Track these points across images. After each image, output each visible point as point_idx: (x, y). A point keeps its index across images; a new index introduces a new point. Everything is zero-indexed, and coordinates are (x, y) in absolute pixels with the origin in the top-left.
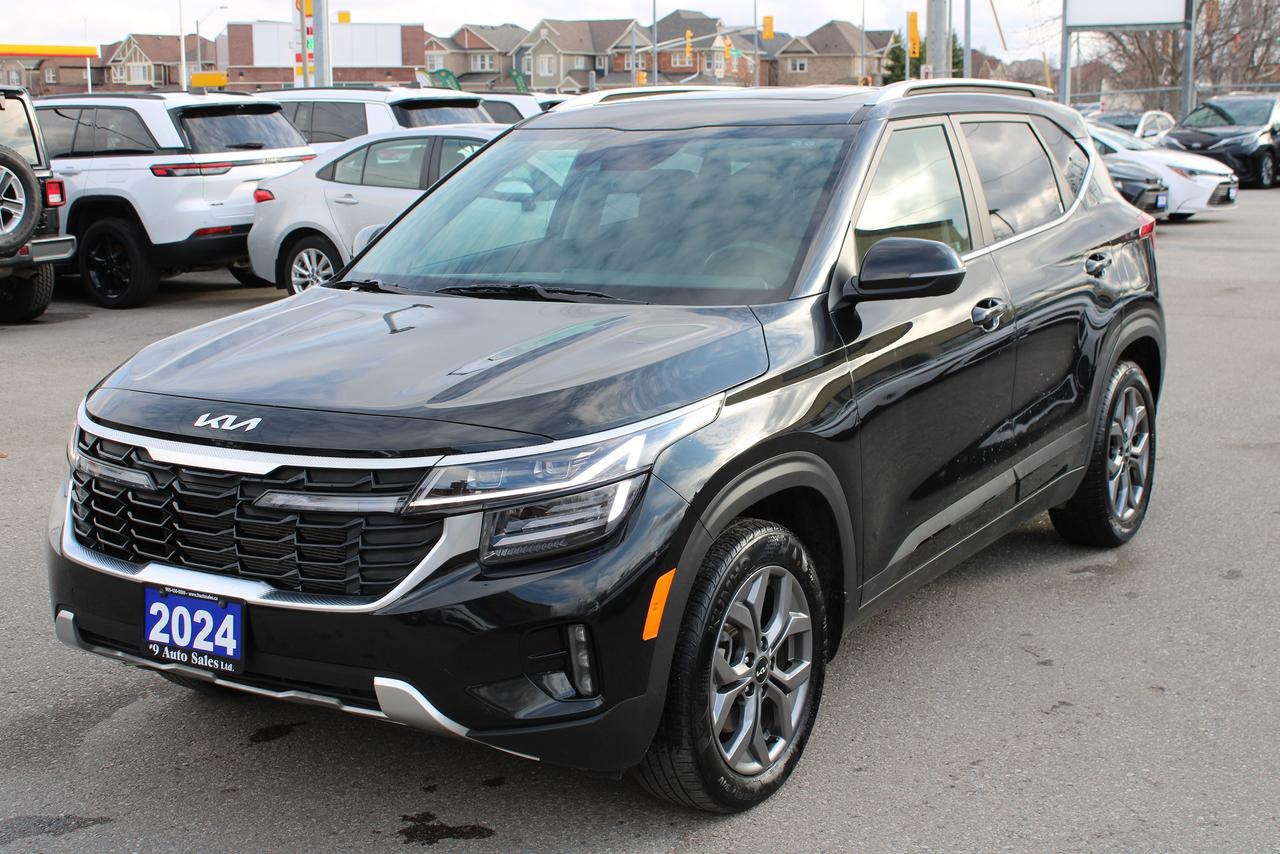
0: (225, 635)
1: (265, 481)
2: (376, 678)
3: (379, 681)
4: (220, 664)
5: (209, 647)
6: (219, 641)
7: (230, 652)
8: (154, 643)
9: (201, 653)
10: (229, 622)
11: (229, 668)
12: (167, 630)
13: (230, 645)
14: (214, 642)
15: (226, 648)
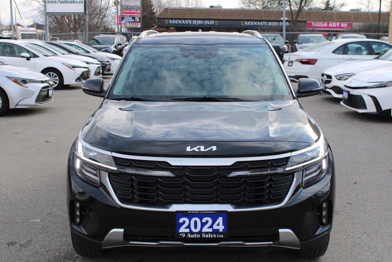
0: (218, 225)
1: (231, 168)
2: (279, 230)
3: (280, 230)
4: (217, 236)
5: (211, 230)
6: (215, 227)
7: (221, 230)
8: (182, 233)
9: (207, 233)
10: (220, 220)
11: (222, 236)
12: (189, 227)
13: (221, 228)
14: (213, 228)
15: (219, 229)
